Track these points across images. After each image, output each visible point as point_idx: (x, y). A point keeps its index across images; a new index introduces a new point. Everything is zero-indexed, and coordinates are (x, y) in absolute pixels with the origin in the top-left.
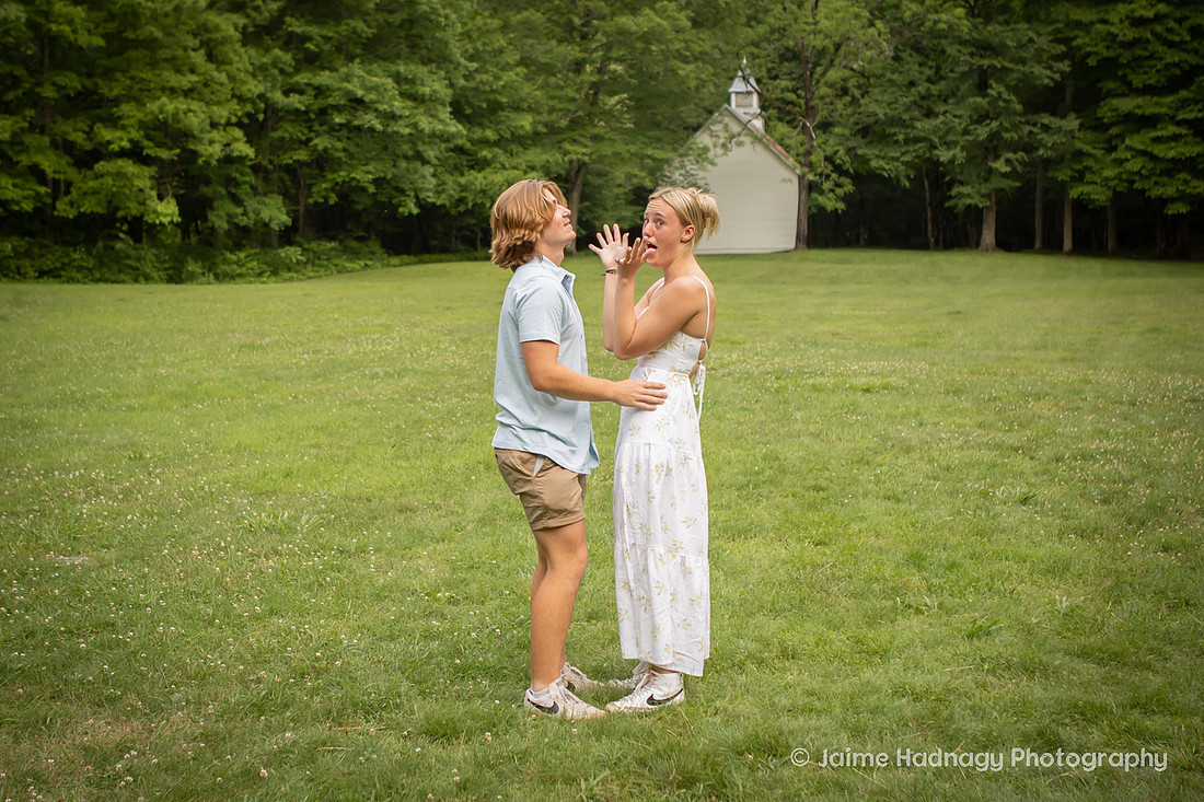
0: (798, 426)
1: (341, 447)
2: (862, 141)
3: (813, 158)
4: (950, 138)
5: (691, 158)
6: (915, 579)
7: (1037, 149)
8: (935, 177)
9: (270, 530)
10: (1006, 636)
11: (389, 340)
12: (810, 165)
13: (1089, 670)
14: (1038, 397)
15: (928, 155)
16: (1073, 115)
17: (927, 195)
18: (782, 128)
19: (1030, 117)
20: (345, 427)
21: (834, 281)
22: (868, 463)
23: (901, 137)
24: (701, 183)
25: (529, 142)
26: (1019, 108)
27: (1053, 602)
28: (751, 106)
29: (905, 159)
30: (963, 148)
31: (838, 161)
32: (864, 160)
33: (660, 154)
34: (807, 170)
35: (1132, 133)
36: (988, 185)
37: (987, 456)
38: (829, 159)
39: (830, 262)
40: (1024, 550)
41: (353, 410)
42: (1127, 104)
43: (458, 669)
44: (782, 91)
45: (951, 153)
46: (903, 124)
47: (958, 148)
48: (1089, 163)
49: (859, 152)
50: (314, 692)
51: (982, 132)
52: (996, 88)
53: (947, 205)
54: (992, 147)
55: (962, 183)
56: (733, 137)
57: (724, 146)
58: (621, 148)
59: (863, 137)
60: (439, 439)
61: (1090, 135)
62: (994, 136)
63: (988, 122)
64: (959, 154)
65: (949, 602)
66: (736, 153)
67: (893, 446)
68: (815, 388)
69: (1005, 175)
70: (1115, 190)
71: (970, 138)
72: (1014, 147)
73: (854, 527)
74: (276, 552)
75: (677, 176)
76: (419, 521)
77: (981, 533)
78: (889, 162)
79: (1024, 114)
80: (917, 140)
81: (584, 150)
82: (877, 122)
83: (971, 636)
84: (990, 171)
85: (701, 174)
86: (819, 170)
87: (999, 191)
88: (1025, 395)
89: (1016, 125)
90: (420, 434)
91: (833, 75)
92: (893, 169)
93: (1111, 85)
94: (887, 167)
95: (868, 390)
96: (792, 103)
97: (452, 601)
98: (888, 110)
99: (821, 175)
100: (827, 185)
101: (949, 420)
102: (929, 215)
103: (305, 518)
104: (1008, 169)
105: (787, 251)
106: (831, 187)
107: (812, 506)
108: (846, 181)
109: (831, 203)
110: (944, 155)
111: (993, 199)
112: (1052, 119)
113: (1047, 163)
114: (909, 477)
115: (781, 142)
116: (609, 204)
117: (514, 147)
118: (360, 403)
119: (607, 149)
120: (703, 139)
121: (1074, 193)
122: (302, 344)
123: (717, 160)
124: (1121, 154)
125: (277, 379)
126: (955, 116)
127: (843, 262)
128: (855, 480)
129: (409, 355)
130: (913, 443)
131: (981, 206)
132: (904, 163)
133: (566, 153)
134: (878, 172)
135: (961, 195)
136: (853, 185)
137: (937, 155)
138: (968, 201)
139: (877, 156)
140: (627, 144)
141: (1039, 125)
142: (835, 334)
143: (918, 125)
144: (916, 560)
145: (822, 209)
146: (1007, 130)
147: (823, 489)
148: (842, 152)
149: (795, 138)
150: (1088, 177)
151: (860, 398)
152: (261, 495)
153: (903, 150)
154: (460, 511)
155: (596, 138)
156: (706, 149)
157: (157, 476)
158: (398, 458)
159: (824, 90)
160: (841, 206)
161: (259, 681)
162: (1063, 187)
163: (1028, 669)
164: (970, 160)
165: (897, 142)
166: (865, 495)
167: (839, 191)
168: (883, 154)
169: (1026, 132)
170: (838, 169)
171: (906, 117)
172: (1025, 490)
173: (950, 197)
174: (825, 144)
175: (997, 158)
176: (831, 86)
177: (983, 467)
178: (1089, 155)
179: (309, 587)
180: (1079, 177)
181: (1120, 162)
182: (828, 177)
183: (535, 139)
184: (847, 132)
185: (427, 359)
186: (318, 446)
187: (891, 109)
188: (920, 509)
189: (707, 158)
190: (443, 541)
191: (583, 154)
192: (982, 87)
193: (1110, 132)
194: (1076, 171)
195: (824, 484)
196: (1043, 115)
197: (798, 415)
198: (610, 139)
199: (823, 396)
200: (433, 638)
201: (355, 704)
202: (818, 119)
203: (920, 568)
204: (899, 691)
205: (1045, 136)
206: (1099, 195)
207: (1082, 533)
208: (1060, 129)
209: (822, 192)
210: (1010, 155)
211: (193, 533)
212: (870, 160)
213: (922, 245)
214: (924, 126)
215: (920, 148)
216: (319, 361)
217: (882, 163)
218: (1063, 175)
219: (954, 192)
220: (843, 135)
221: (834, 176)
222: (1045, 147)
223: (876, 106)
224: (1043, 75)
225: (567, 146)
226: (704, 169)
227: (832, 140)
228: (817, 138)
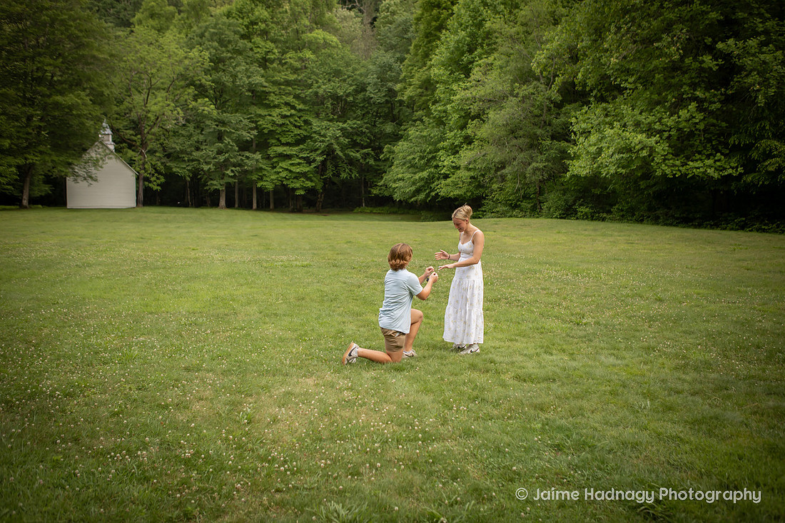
2: (168, 160)
3: (146, 166)
4: (208, 160)
5: (90, 164)
7: (244, 166)
12: (145, 170)
15: (198, 167)
16: (258, 153)
18: (130, 153)
19: (240, 153)
23: (186, 159)
24: (94, 176)
26: (237, 148)
28: (109, 140)
29: (189, 168)
30: (214, 165)
31: (158, 168)
32: (170, 168)
34: (143, 171)
36: (223, 180)
38: (154, 167)
39: (153, 212)
42: (280, 149)
44: (131, 135)
45: (209, 166)
46: (188, 154)
47: (211, 165)
48: (265, 173)
49: (168, 165)
51: (222, 158)
52: (227, 140)
54: (226, 164)
55: (212, 179)
57: (103, 159)
59: (168, 158)
61: (265, 162)
62: (226, 160)
63: (224, 154)
64: (212, 167)
66: (107, 160)
69: (229, 176)
70: (275, 184)
71: (217, 160)
72: (234, 165)
78: (180, 169)
79: (238, 152)
80: (193, 160)
82: (175, 152)
84: (224, 174)
85: (94, 171)
86: (149, 172)
87: (227, 183)
89: (236, 156)
91: (155, 130)
92: (183, 172)
93: (273, 141)
94: (180, 171)
96: (135, 141)
99: (151, 174)
100: (153, 179)
104: (232, 174)
105: (133, 208)
106: (155, 179)
108: (160, 176)
109: (155, 187)
110: (206, 168)
111: (225, 187)
112: (250, 154)
113: (246, 172)
121: (259, 185)
124: (277, 169)
126: (209, 151)
127: (163, 213)
131: (220, 189)
132: (188, 170)
134: (176, 173)
135: (212, 185)
136: (164, 179)
137: (203, 167)
138: (215, 187)
139: (175, 167)
141: (245, 156)
143: (194, 154)
145: (151, 189)
146: (232, 158)
148: (160, 164)
149: (137, 158)
150: (265, 178)
153: (187, 164)
156: (97, 160)
159: (150, 137)
160: (159, 188)
162: (254, 182)
164: (216, 169)
165: (184, 161)
167: (159, 182)
168: (178, 166)
169: (240, 159)
170: (160, 173)
171: (189, 150)
173: (207, 185)
174: (151, 160)
175: (227, 170)
176: (154, 134)
178: (265, 170)
180: (261, 179)
181: (278, 173)
182: (153, 175)
184: (161, 156)
187: (182, 146)
192: (220, 139)
193: (273, 160)
194: (260, 176)
202: (148, 149)
206: (270, 187)
208: (253, 159)
209: (150, 182)
210: (233, 168)
212: (172, 168)
213: (186, 206)
214: (196, 154)
215: (195, 164)
217: (178, 169)
218: (254, 177)
219: (209, 183)
220: (159, 156)
221: (156, 175)
222: (247, 165)
223: (175, 145)
224: (247, 136)
226: (96, 169)
227: (155, 159)
228: (148, 157)
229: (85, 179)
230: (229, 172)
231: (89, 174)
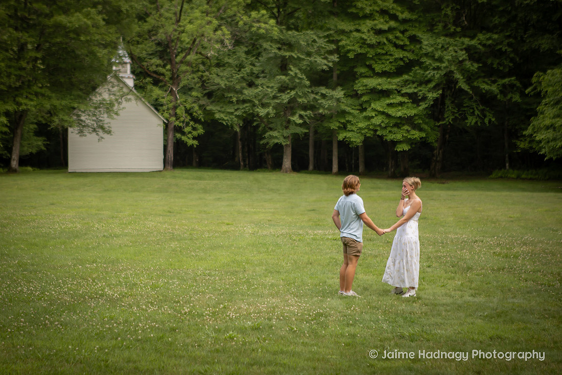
2: (208, 101)
3: (178, 111)
4: (265, 101)
7: (318, 109)
12: (176, 116)
15: (251, 111)
16: (339, 88)
19: (313, 89)
26: (307, 83)
28: (126, 72)
30: (273, 108)
31: (194, 114)
32: (211, 113)
34: (174, 118)
35: (375, 100)
36: (288, 131)
38: (188, 111)
42: (372, 82)
44: (157, 66)
45: (266, 111)
46: (236, 92)
47: (271, 107)
49: (208, 108)
51: (285, 98)
52: (293, 70)
53: (262, 142)
54: (291, 106)
55: (271, 129)
56: (123, 95)
57: (116, 101)
59: (209, 98)
61: (350, 101)
62: (292, 100)
63: (289, 91)
64: (271, 111)
69: (299, 125)
70: (365, 135)
71: (278, 101)
72: (305, 108)
78: (225, 115)
79: (310, 86)
80: (244, 102)
81: (32, 103)
82: (219, 89)
84: (288, 121)
85: (107, 120)
86: (182, 119)
87: (294, 135)
89: (305, 94)
91: (191, 57)
92: (229, 119)
93: (363, 70)
94: (225, 118)
96: (162, 74)
98: (227, 83)
99: (183, 122)
100: (187, 129)
102: (240, 146)
104: (301, 121)
105: (159, 171)
106: (190, 130)
108: (199, 126)
109: (190, 141)
110: (262, 112)
111: (290, 139)
112: (327, 90)
113: (324, 118)
120: (101, 94)
121: (341, 138)
124: (369, 113)
131: (283, 144)
132: (237, 116)
134: (220, 121)
135: (271, 137)
136: (203, 129)
137: (257, 111)
138: (276, 141)
139: (219, 111)
141: (320, 94)
143: (245, 92)
146: (300, 97)
148: (197, 108)
149: (165, 99)
150: (349, 127)
153: (236, 107)
159: (184, 67)
160: (196, 143)
162: (334, 133)
164: (277, 115)
165: (232, 102)
167: (195, 133)
168: (223, 110)
169: (311, 98)
170: (194, 119)
171: (238, 86)
173: (264, 138)
174: (185, 102)
175: (293, 114)
176: (189, 64)
178: (350, 114)
180: (344, 127)
181: (369, 119)
182: (188, 123)
184: (200, 95)
187: (228, 81)
192: (283, 68)
193: (362, 99)
194: (342, 123)
196: (321, 88)
202: (181, 85)
205: (323, 101)
206: (356, 139)
208: (332, 97)
209: (184, 134)
210: (302, 113)
212: (214, 113)
213: (236, 167)
214: (249, 92)
215: (247, 107)
217: (222, 115)
219: (266, 135)
220: (197, 97)
221: (192, 123)
224: (322, 63)
228: (180, 98)
230: (295, 118)
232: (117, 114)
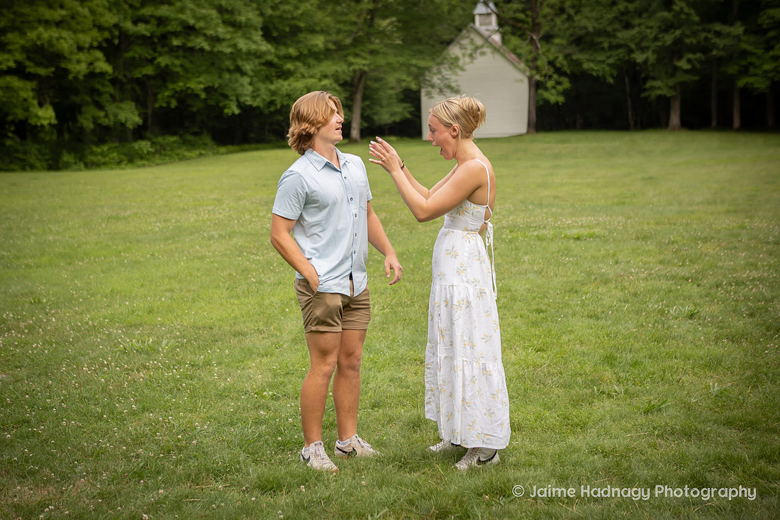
0: (525, 266)
1: (189, 291)
2: (576, 49)
3: (539, 63)
4: (644, 44)
5: (446, 66)
6: (608, 374)
7: (711, 50)
8: (633, 74)
9: (140, 351)
10: (672, 411)
11: (220, 211)
12: (537, 69)
13: (732, 434)
14: (705, 240)
15: (627, 58)
16: (739, 23)
17: (628, 88)
18: (515, 41)
19: (705, 26)
20: (191, 276)
21: (557, 156)
22: (576, 292)
23: (606, 45)
24: (453, 85)
25: (322, 57)
26: (697, 19)
27: (708, 387)
28: (491, 24)
29: (611, 61)
30: (654, 52)
31: (558, 65)
32: (578, 63)
33: (422, 63)
34: (534, 72)
36: (673, 79)
37: (665, 284)
38: (551, 63)
39: (552, 142)
40: (688, 352)
41: (197, 263)
43: (279, 444)
44: (515, 12)
45: (645, 56)
46: (607, 34)
47: (650, 52)
48: (752, 59)
49: (575, 57)
50: (178, 462)
51: (668, 39)
52: (679, 5)
53: (643, 95)
54: (677, 50)
55: (654, 79)
56: (477, 48)
57: (471, 56)
58: (392, 59)
59: (577, 46)
60: (261, 283)
61: (752, 38)
62: (678, 42)
63: (673, 31)
64: (650, 56)
65: (632, 389)
66: (480, 60)
67: (595, 279)
68: (539, 238)
69: (687, 71)
70: (773, 80)
71: (660, 44)
72: (693, 49)
73: (565, 338)
74: (145, 367)
75: (436, 80)
76: (248, 342)
77: (658, 340)
78: (596, 64)
79: (701, 23)
80: (618, 47)
81: (364, 62)
82: (587, 34)
83: (646, 412)
84: (676, 69)
85: (453, 78)
86: (544, 72)
87: (682, 84)
88: (696, 239)
89: (695, 32)
90: (246, 279)
92: (600, 70)
94: (596, 68)
95: (578, 239)
96: (522, 21)
97: (274, 398)
98: (596, 25)
99: (545, 76)
100: (550, 84)
101: (638, 259)
102: (630, 103)
103: (164, 342)
104: (687, 67)
105: (521, 135)
106: (553, 85)
107: (535, 324)
108: (565, 80)
109: (553, 97)
110: (639, 57)
111: (678, 90)
112: (723, 26)
113: (719, 61)
114: (607, 301)
115: (514, 51)
116: (385, 102)
117: (311, 61)
118: (202, 258)
119: (381, 61)
120: (454, 51)
121: (741, 83)
122: (155, 215)
123: (466, 67)
125: (138, 241)
126: (647, 27)
128: (567, 305)
129: (236, 222)
130: (611, 276)
131: (668, 95)
132: (610, 65)
133: (350, 64)
134: (589, 72)
135: (653, 88)
136: (570, 83)
137: (635, 59)
138: (659, 92)
139: (588, 60)
140: (396, 56)
141: (713, 32)
142: (556, 197)
143: (619, 35)
144: (610, 360)
145: (547, 102)
146: (688, 37)
147: (542, 312)
148: (561, 58)
149: (525, 48)
150: (752, 70)
151: (572, 244)
152: (131, 326)
153: (608, 54)
154: (278, 334)
155: (373, 52)
156: (457, 59)
157: (53, 315)
158: (231, 297)
159: (546, 10)
160: (561, 99)
161: (138, 456)
162: (732, 79)
163: (687, 434)
164: (660, 60)
165: (603, 49)
166: (574, 315)
167: (560, 88)
168: (592, 58)
169: (702, 38)
170: (559, 71)
171: (609, 29)
172: (692, 308)
173: (645, 90)
174: (548, 52)
175: (680, 58)
176: (551, 7)
177: (661, 293)
178: (752, 54)
179: (171, 391)
180: (745, 71)
181: (776, 58)
182: (551, 77)
183: (326, 54)
184: (564, 42)
185: (250, 223)
186: (171, 290)
187: (598, 24)
188: (613, 324)
189: (458, 66)
190: (267, 356)
191: (364, 65)
192: (668, 4)
193: (768, 35)
194: (742, 66)
195: (544, 308)
196: (716, 24)
197: (526, 258)
198: (383, 53)
199: (544, 244)
200: (261, 423)
201: (207, 470)
202: (542, 33)
203: (612, 366)
204: (593, 451)
205: (717, 40)
206: (761, 84)
207: (733, 339)
208: (729, 34)
209: (546, 89)
210: (691, 56)
211: (82, 356)
212: (583, 63)
213: (625, 127)
214: (624, 35)
215: (621, 53)
216: (168, 227)
217: (592, 65)
218: (732, 69)
219: (648, 85)
220: (561, 45)
221: (555, 76)
222: (718, 48)
223: (587, 21)
225: (351, 59)
226: (456, 74)
227: (553, 49)
228: (542, 47)
229: (441, 91)
230: (683, 64)
231: (446, 82)
232: (462, 69)
